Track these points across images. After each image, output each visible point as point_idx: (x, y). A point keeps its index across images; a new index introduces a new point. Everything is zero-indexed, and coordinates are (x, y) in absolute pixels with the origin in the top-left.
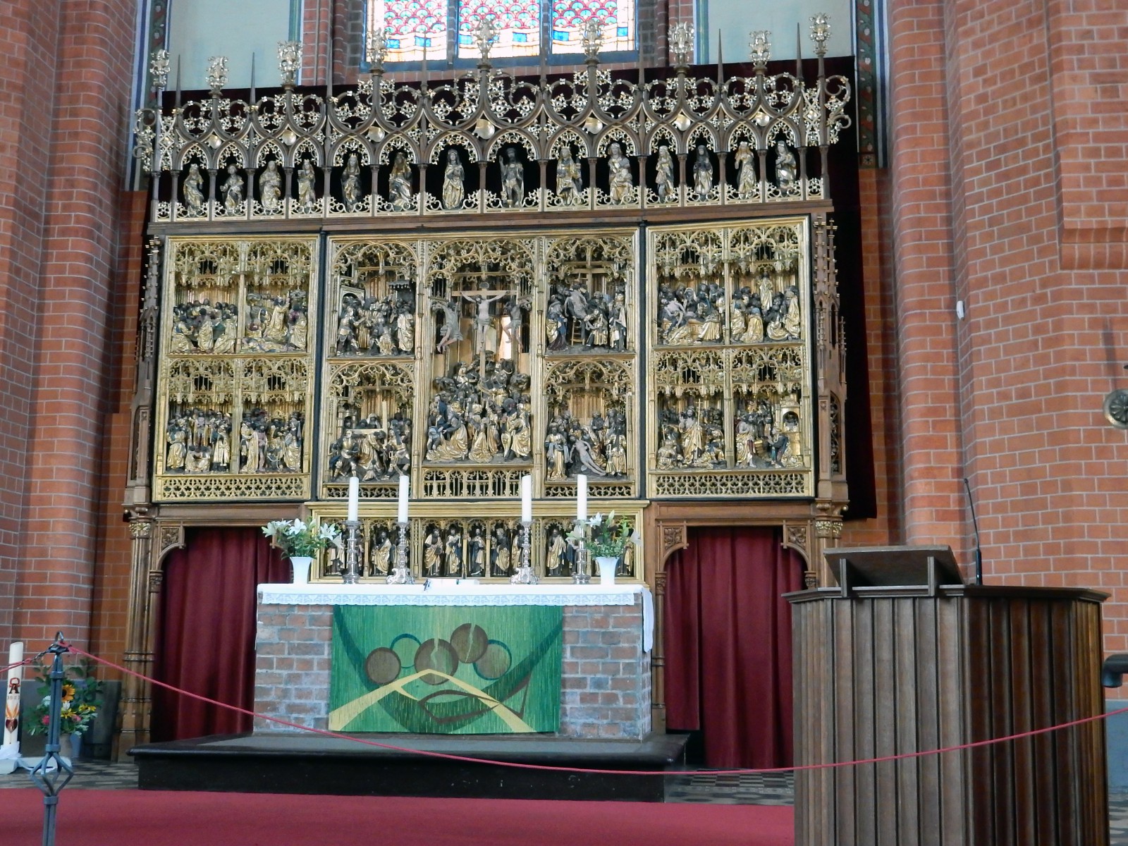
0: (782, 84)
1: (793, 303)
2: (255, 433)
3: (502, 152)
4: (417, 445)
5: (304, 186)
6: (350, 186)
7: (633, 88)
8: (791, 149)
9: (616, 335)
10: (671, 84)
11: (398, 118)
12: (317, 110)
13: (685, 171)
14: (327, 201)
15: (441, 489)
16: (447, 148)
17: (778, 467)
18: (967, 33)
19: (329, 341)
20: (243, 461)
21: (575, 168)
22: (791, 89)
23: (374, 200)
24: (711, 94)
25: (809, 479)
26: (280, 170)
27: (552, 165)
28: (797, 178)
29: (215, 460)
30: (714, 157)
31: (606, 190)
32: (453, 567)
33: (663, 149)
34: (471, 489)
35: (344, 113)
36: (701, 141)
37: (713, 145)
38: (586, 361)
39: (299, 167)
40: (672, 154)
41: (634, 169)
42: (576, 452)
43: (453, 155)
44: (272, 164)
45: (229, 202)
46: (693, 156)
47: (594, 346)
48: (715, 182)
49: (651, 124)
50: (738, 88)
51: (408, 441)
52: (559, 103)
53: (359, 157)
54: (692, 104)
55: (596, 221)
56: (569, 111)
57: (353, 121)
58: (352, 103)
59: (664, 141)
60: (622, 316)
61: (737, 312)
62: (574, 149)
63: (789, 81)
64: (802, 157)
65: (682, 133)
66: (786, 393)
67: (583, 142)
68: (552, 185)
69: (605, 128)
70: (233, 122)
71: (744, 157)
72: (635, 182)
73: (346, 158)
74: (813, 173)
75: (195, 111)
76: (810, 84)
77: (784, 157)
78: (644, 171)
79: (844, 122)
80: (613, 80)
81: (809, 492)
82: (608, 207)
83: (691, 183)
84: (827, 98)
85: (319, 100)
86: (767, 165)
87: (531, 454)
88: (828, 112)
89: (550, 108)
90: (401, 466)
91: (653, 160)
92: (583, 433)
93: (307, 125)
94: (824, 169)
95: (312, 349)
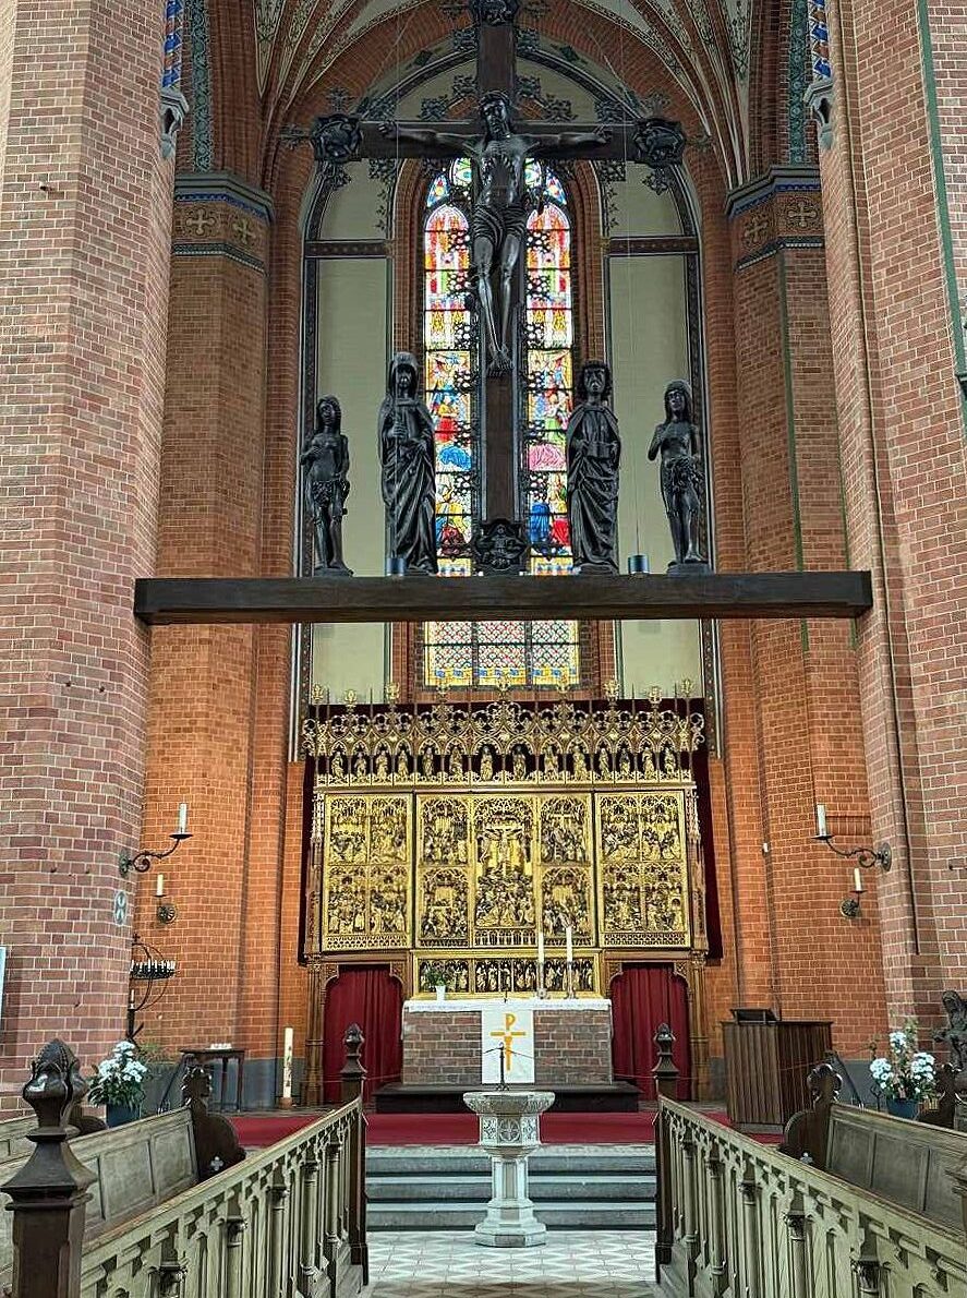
0: (667, 716)
1: (676, 838)
2: (379, 910)
3: (514, 749)
4: (471, 916)
5: (402, 766)
6: (428, 766)
7: (586, 716)
8: (672, 752)
9: (580, 854)
10: (607, 714)
11: (456, 728)
12: (409, 722)
13: (615, 763)
14: (416, 775)
15: (485, 941)
16: (484, 745)
17: (670, 930)
18: (767, 702)
19: (419, 856)
20: (372, 926)
21: (555, 758)
22: (672, 720)
23: (443, 775)
24: (629, 720)
25: (687, 937)
26: (387, 755)
27: (542, 757)
28: (676, 770)
29: (357, 925)
30: (631, 756)
31: (572, 773)
32: (493, 987)
33: (603, 750)
34: (502, 941)
35: (424, 724)
36: (624, 746)
37: (630, 748)
38: (563, 868)
39: (399, 755)
40: (608, 752)
41: (587, 760)
42: (559, 919)
43: (486, 750)
44: (383, 753)
45: (359, 773)
46: (619, 754)
47: (567, 859)
48: (632, 770)
49: (596, 736)
50: (644, 717)
51: (466, 914)
52: (545, 722)
53: (433, 751)
54: (618, 725)
55: (568, 790)
56: (551, 727)
57: (430, 729)
58: (429, 719)
59: (603, 745)
60: (583, 843)
61: (646, 843)
62: (554, 748)
63: (671, 715)
64: (679, 759)
65: (613, 742)
66: (673, 888)
67: (559, 744)
68: (542, 769)
69: (572, 738)
70: (360, 728)
71: (647, 755)
72: (588, 769)
73: (426, 750)
74: (685, 767)
75: (338, 721)
76: (683, 717)
77: (669, 756)
78: (592, 762)
79: (701, 739)
80: (575, 710)
81: (688, 944)
82: (573, 782)
83: (619, 770)
84: (692, 726)
85: (410, 717)
86: (659, 761)
87: (535, 922)
88: (692, 734)
89: (541, 725)
90: (462, 928)
91: (597, 756)
92: (562, 908)
93: (403, 730)
94: (690, 764)
95: (410, 860)
